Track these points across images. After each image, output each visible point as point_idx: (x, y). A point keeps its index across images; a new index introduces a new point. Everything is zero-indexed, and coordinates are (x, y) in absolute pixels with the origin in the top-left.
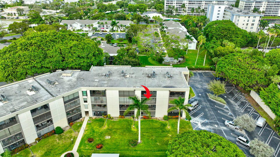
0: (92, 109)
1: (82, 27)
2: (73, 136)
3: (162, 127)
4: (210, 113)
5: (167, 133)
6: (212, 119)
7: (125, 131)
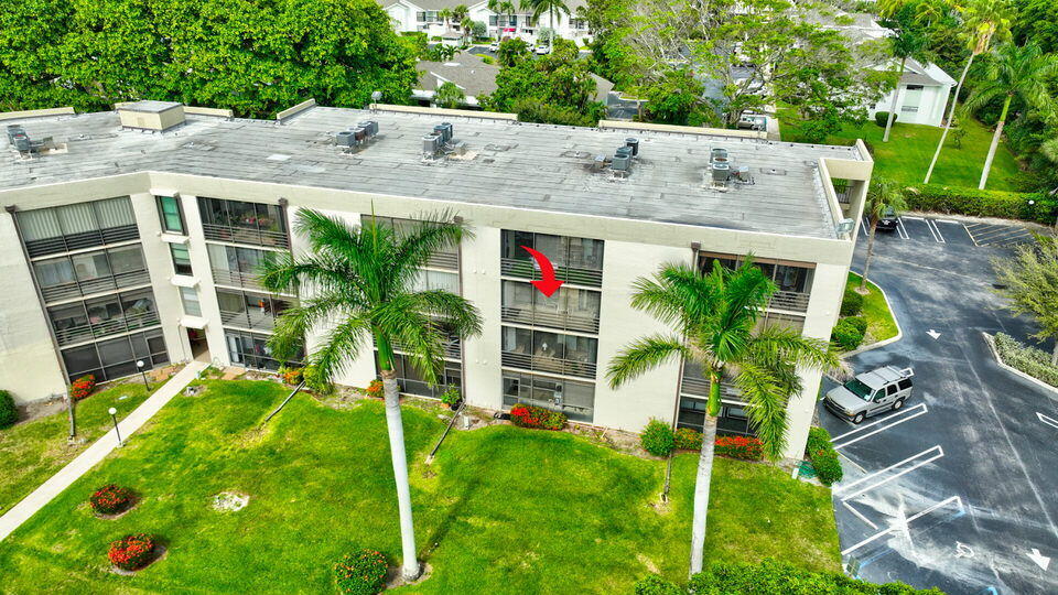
0: (224, 321)
1: (423, 24)
2: (45, 455)
3: (614, 495)
4: (996, 460)
5: (631, 545)
6: (1002, 502)
7: (357, 481)
